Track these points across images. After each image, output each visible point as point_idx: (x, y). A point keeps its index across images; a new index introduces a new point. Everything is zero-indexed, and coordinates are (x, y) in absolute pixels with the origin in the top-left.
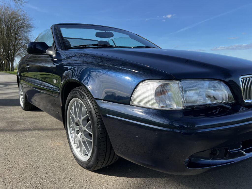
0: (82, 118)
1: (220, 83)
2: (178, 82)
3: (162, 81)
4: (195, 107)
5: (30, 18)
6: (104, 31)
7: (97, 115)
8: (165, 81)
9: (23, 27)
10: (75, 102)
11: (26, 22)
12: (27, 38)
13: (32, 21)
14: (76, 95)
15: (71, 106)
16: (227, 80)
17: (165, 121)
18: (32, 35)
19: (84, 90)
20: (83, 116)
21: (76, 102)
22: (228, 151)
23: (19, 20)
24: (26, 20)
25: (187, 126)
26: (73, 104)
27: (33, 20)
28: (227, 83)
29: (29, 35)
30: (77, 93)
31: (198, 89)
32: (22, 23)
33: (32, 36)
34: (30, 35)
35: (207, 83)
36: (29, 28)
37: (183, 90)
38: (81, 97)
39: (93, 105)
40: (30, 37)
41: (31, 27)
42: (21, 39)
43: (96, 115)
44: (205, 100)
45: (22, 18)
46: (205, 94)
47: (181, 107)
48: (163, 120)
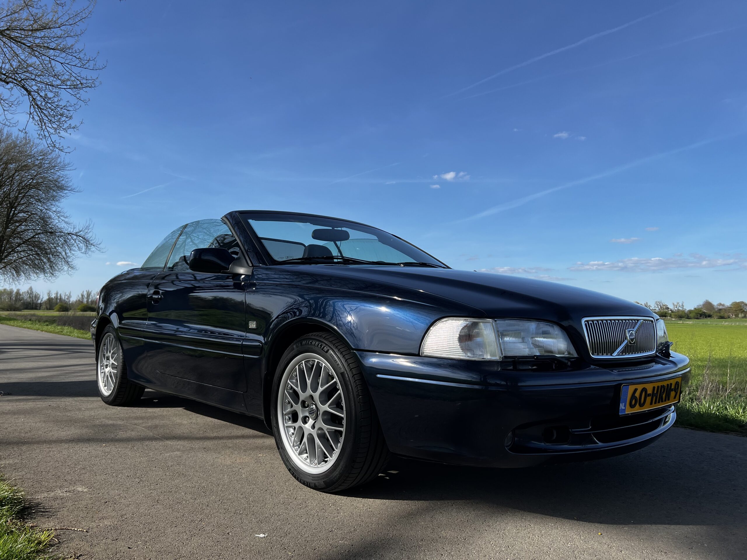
0: (320, 389)
1: (553, 327)
2: (491, 321)
3: (469, 318)
4: (517, 358)
5: (60, 163)
6: (331, 228)
7: (356, 379)
8: (474, 319)
9: (37, 186)
10: (303, 362)
11: (46, 175)
12: (43, 219)
13: (66, 172)
14: (310, 346)
15: (293, 369)
16: (565, 323)
17: (475, 376)
18: (59, 209)
19: (327, 337)
20: (322, 386)
21: (305, 362)
22: (570, 430)
23: (26, 168)
24: (49, 168)
25: (507, 383)
26: (297, 367)
27: (67, 169)
28: (563, 328)
29: (49, 209)
30: (313, 343)
31: (520, 333)
32: (35, 176)
33: (59, 212)
34: (54, 209)
35: (532, 326)
36: (54, 191)
37: (500, 334)
38: (322, 349)
39: (348, 363)
40: (53, 215)
41: (61, 188)
42: (26, 220)
43: (354, 379)
44: (530, 349)
45: (37, 162)
46: (532, 343)
47: (497, 358)
48: (471, 375)
